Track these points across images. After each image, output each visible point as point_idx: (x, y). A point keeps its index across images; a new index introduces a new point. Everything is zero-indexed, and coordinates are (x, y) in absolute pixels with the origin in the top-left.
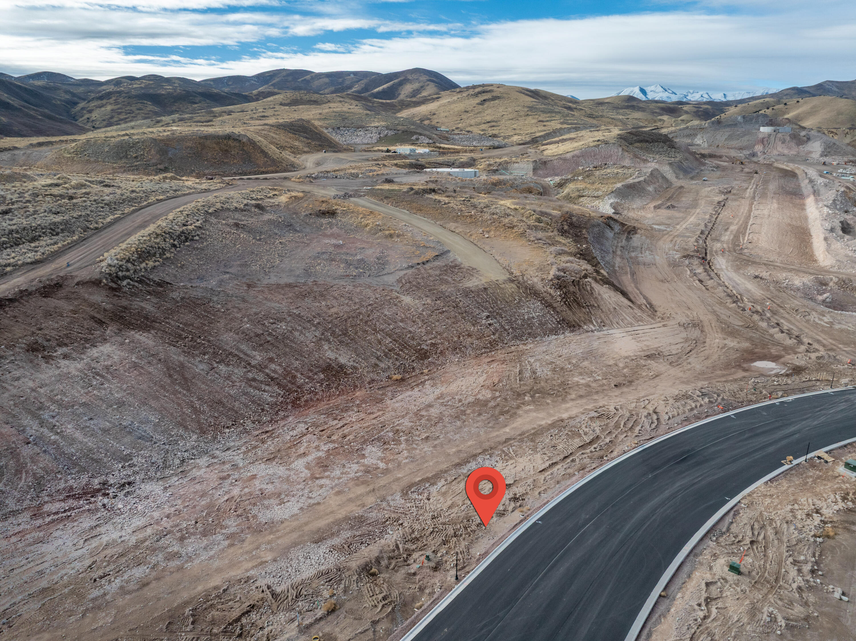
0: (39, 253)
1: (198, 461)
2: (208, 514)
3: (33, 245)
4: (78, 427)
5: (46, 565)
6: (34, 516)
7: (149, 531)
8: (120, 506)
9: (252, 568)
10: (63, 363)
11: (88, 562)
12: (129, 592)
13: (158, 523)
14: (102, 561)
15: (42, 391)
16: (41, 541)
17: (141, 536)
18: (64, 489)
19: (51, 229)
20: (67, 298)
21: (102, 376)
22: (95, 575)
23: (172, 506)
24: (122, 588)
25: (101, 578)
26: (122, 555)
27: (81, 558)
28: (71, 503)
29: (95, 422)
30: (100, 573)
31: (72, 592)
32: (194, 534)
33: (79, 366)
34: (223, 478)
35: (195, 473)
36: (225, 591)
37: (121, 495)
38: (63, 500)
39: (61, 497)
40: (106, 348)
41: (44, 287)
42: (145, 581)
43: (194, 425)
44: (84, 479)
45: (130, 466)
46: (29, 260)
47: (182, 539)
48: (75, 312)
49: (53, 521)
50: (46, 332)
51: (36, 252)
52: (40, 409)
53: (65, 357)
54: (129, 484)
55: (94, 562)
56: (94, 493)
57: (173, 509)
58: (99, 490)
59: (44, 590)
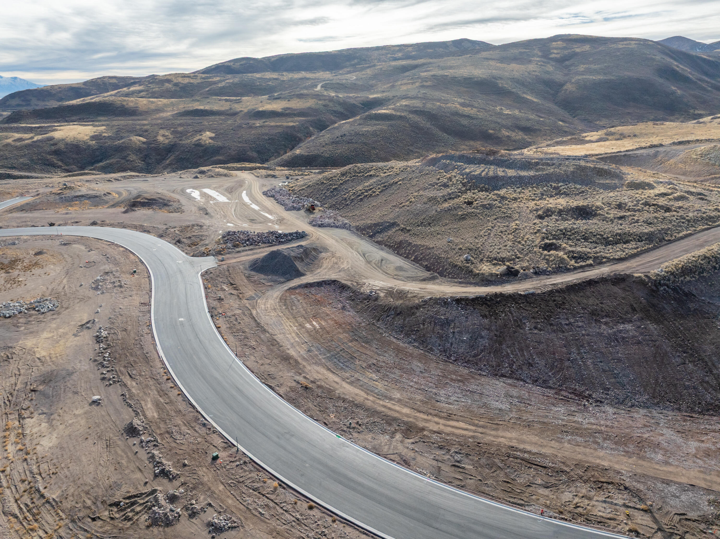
0: (625, 254)
1: (641, 410)
2: (624, 437)
3: (624, 246)
4: (593, 363)
5: (550, 414)
6: (556, 393)
7: (594, 427)
8: (590, 409)
9: (625, 470)
10: (603, 327)
11: (564, 423)
12: (571, 444)
13: (600, 425)
14: (569, 426)
15: (586, 337)
16: (554, 405)
17: (590, 426)
18: (573, 388)
19: (640, 237)
20: (624, 289)
21: (618, 341)
22: (564, 429)
23: (612, 423)
24: (569, 440)
25: (565, 432)
26: (577, 429)
27: (563, 420)
28: (573, 396)
29: (602, 364)
30: (566, 430)
31: (553, 430)
32: (612, 440)
33: (610, 331)
34: (645, 426)
35: (635, 415)
36: (606, 469)
37: (594, 404)
38: (570, 393)
39: (570, 391)
40: (628, 327)
41: (615, 279)
42: (579, 444)
43: (651, 391)
44: (583, 388)
45: (606, 394)
46: (617, 257)
47: (605, 439)
48: (624, 298)
49: (562, 399)
50: (603, 306)
51: (624, 252)
52: (581, 346)
53: (606, 323)
54: (601, 402)
55: (566, 425)
56: (584, 397)
57: (611, 424)
58: (586, 397)
59: (544, 423)
